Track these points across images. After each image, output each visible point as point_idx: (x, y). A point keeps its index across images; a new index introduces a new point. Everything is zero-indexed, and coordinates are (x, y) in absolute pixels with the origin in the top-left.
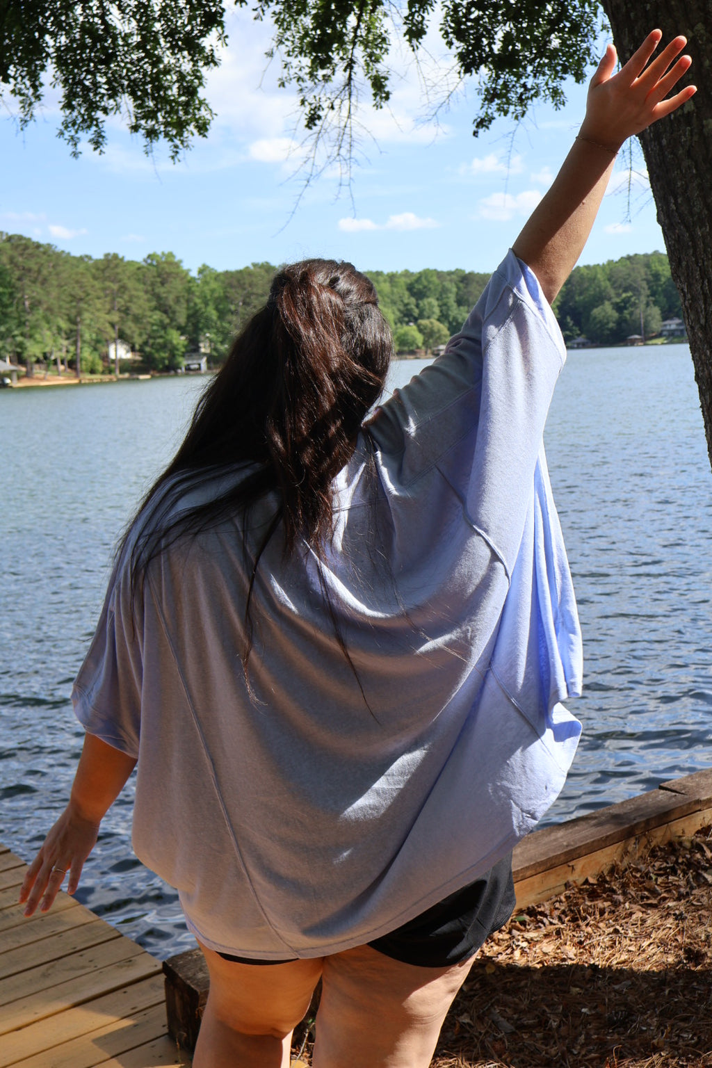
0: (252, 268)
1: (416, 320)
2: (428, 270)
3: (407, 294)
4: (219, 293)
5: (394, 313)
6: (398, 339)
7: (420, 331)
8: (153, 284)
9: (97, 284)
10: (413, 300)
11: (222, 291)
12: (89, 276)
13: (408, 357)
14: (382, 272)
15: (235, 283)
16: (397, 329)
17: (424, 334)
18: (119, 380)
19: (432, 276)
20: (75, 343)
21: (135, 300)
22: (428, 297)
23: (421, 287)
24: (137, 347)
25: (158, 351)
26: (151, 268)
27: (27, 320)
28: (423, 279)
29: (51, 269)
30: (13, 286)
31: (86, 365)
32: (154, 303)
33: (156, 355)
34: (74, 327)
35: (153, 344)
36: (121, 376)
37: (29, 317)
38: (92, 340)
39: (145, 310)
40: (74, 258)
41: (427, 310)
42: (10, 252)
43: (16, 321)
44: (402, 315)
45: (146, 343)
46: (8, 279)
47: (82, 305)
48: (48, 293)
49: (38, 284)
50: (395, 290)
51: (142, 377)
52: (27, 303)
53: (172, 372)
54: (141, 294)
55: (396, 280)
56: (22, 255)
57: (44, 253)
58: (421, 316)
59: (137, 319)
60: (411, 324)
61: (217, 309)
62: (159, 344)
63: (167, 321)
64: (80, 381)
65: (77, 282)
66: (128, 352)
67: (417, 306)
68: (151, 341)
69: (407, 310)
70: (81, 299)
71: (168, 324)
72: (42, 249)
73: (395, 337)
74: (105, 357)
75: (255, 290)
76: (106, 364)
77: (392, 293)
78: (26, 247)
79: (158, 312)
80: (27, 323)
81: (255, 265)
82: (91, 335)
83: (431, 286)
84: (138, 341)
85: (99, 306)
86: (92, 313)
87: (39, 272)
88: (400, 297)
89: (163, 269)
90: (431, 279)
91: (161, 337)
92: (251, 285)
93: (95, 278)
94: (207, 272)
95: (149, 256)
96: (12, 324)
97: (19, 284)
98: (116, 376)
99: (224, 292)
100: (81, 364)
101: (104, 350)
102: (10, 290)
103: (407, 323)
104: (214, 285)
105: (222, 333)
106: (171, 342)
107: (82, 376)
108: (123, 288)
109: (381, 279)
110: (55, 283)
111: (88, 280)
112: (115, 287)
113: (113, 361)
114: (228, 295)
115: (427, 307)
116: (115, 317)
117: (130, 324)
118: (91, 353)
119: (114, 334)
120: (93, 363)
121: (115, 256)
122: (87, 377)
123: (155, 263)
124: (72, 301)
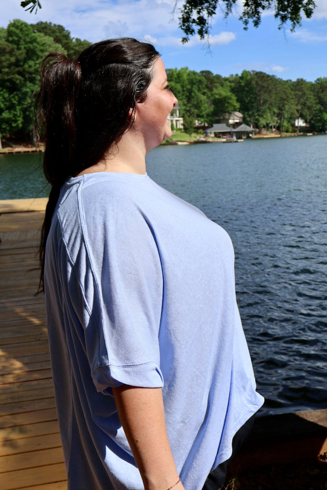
8: (318, 92)
9: (293, 93)
12: (289, 89)
18: (299, 136)
20: (280, 119)
21: (309, 99)
24: (308, 121)
25: (317, 122)
26: (318, 85)
27: (261, 109)
29: (273, 86)
30: (257, 94)
31: (285, 129)
32: (317, 101)
33: (317, 125)
34: (281, 112)
35: (315, 119)
36: (299, 134)
37: (262, 108)
38: (288, 117)
39: (313, 104)
40: (284, 81)
42: (256, 79)
43: (256, 110)
45: (312, 119)
46: (254, 91)
47: (286, 102)
48: (271, 97)
49: (267, 93)
51: (309, 134)
52: (262, 102)
53: (323, 133)
54: (312, 96)
56: (261, 80)
57: (271, 79)
59: (309, 108)
62: (318, 119)
63: (323, 109)
64: (281, 136)
65: (284, 92)
66: (304, 123)
68: (315, 118)
70: (285, 99)
71: (323, 110)
72: (270, 78)
74: (293, 125)
76: (293, 128)
78: (263, 77)
79: (319, 105)
80: (261, 110)
82: (288, 116)
84: (309, 118)
85: (292, 102)
86: (289, 106)
87: (268, 87)
89: (323, 85)
91: (319, 116)
93: (292, 90)
95: (318, 79)
96: (255, 111)
97: (259, 93)
98: (297, 134)
100: (282, 129)
101: (293, 122)
102: (255, 96)
106: (323, 118)
107: (282, 133)
108: (304, 94)
110: (274, 92)
111: (289, 91)
112: (300, 93)
113: (297, 127)
116: (299, 107)
117: (306, 110)
118: (288, 123)
119: (298, 115)
120: (288, 128)
121: (302, 80)
122: (284, 134)
123: (320, 82)
124: (281, 100)
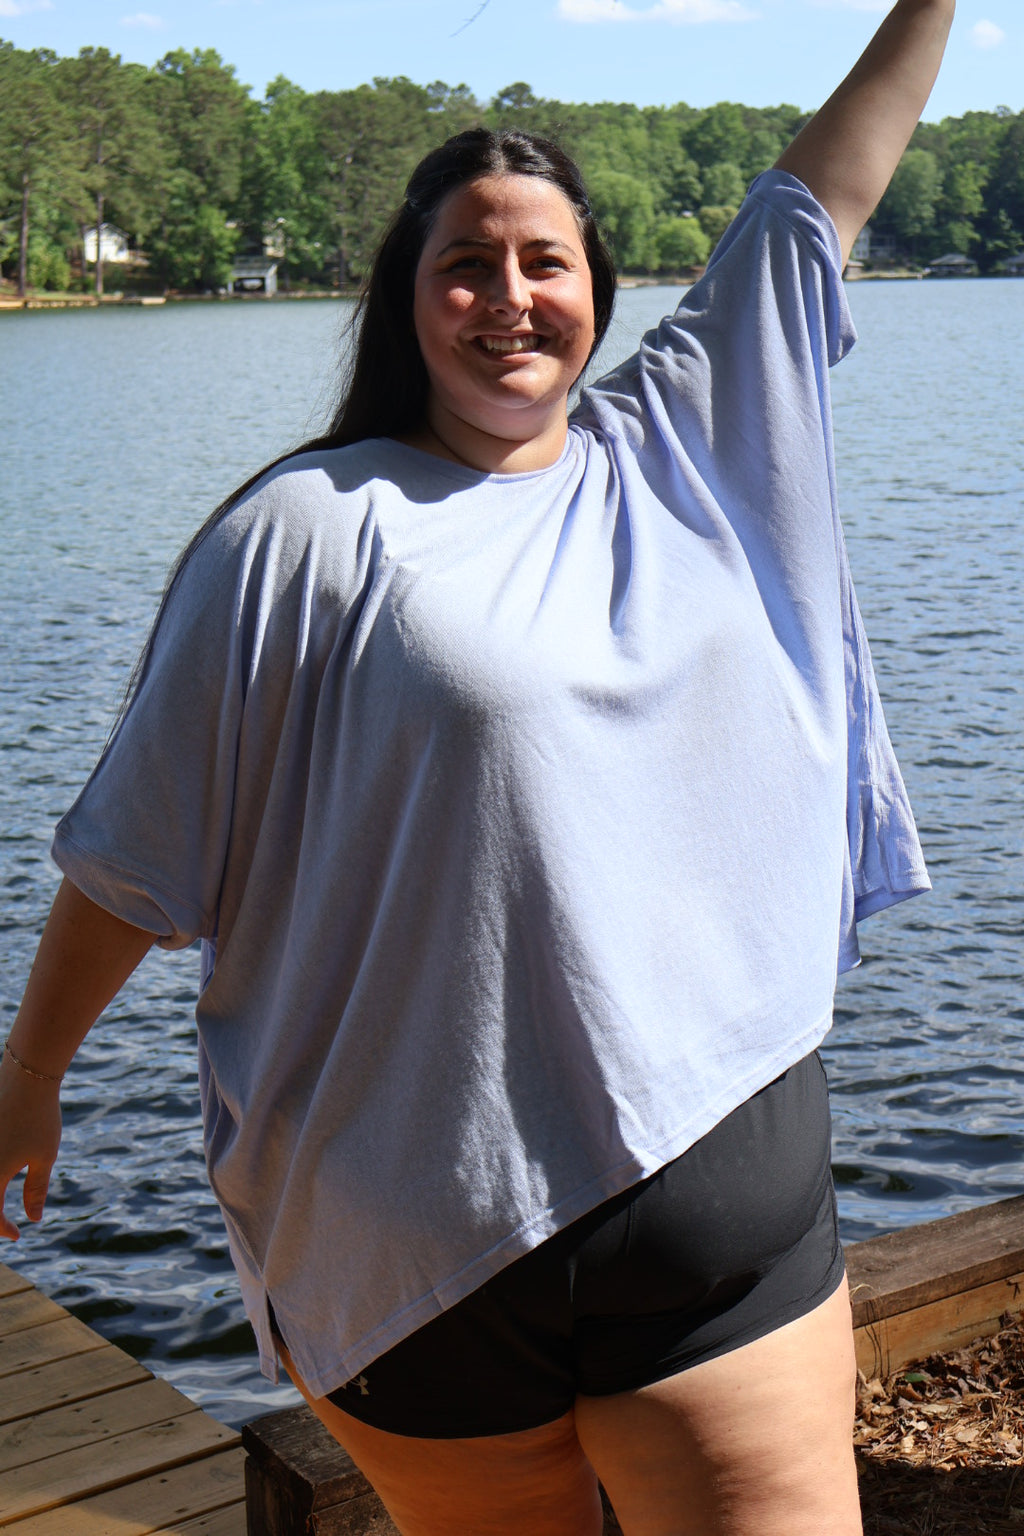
0: (374, 87)
1: (696, 206)
2: (726, 105)
3: (681, 152)
4: (307, 136)
5: (653, 190)
6: (659, 243)
7: (705, 228)
8: (174, 115)
9: (66, 110)
10: (692, 166)
11: (312, 134)
12: (49, 91)
13: (679, 280)
14: (633, 106)
15: (339, 118)
16: (658, 222)
17: (712, 235)
18: (102, 305)
19: (733, 119)
20: (18, 227)
21: (138, 145)
22: (723, 161)
23: (709, 139)
24: (140, 239)
25: (180, 249)
26: (172, 80)
28: (715, 125)
31: (39, 271)
32: (176, 153)
33: (178, 258)
34: (18, 196)
35: (172, 235)
36: (106, 297)
38: (51, 221)
39: (157, 166)
40: (21, 54)
41: (720, 188)
44: (669, 196)
45: (157, 233)
47: (33, 150)
50: (658, 144)
51: (147, 301)
53: (209, 294)
54: (152, 132)
55: (662, 123)
58: (708, 198)
59: (142, 184)
60: (688, 214)
61: (301, 169)
62: (183, 234)
63: (201, 189)
64: (26, 303)
65: (26, 104)
66: (121, 249)
67: (701, 178)
68: (168, 229)
69: (681, 185)
70: (32, 140)
71: (203, 196)
73: (653, 240)
74: (76, 258)
75: (378, 134)
76: (78, 272)
77: (652, 151)
79: (182, 171)
81: (379, 82)
82: (48, 212)
83: (730, 138)
84: (142, 228)
85: (67, 154)
86: (53, 167)
88: (668, 158)
89: (197, 83)
90: (731, 125)
91: (188, 221)
92: (370, 123)
93: (61, 97)
94: (285, 94)
95: (169, 57)
98: (97, 297)
99: (317, 135)
100: (28, 271)
101: (74, 243)
103: (679, 212)
104: (296, 120)
105: (310, 217)
106: (208, 234)
107: (29, 294)
108: (116, 121)
109: (630, 119)
111: (47, 102)
112: (101, 116)
113: (92, 267)
114: (325, 141)
115: (720, 181)
116: (99, 178)
117: (127, 192)
118: (49, 248)
119: (95, 214)
120: (51, 267)
121: (103, 54)
122: (39, 297)
123: (180, 71)
124: (13, 143)
